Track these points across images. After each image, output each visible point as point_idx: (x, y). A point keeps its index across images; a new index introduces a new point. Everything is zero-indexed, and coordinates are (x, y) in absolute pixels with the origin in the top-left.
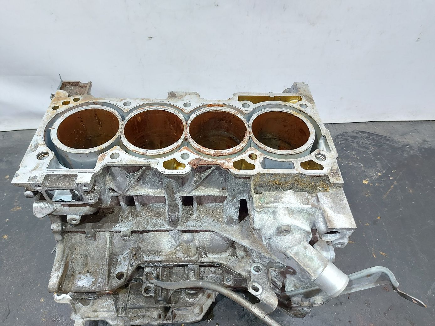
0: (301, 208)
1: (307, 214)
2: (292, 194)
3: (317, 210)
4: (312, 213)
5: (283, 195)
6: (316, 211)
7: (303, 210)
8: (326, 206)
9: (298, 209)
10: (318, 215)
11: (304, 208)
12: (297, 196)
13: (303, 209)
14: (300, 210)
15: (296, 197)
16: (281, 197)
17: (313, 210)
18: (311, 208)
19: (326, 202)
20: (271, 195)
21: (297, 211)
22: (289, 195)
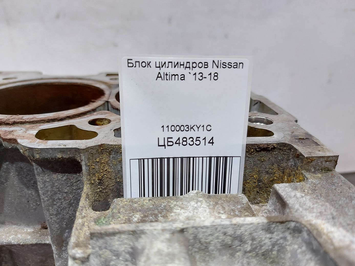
0: (230, 231)
1: (257, 255)
2: (201, 199)
3: (289, 237)
4: (272, 250)
5: (175, 203)
6: (285, 238)
7: (241, 239)
8: (314, 214)
9: (222, 237)
10: (294, 254)
11: (243, 229)
12: (217, 203)
13: (238, 232)
14: (228, 240)
15: (214, 206)
16: (168, 207)
17: (276, 236)
18: (268, 229)
19: (309, 204)
20: (136, 205)
21: (219, 246)
22: (193, 203)
